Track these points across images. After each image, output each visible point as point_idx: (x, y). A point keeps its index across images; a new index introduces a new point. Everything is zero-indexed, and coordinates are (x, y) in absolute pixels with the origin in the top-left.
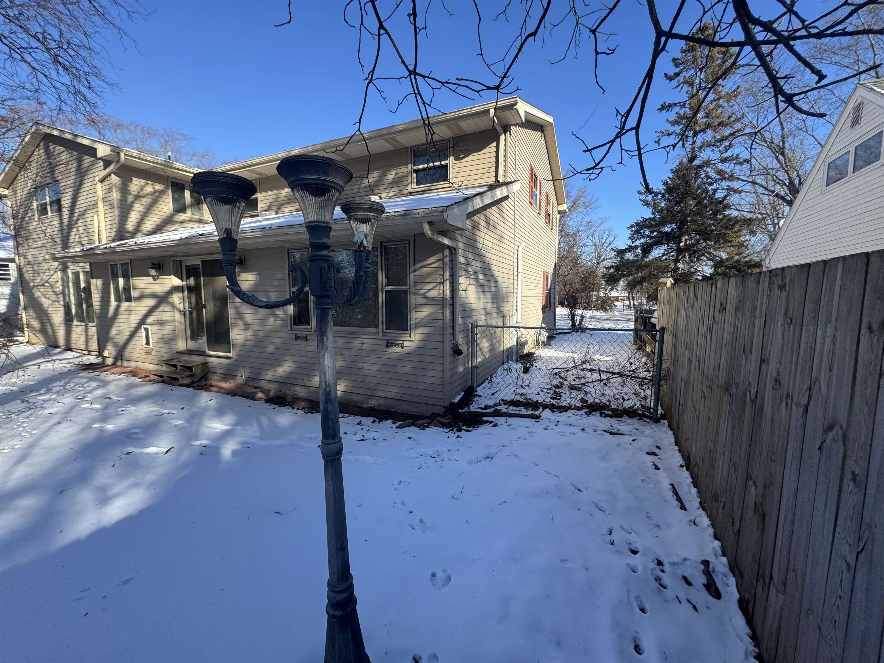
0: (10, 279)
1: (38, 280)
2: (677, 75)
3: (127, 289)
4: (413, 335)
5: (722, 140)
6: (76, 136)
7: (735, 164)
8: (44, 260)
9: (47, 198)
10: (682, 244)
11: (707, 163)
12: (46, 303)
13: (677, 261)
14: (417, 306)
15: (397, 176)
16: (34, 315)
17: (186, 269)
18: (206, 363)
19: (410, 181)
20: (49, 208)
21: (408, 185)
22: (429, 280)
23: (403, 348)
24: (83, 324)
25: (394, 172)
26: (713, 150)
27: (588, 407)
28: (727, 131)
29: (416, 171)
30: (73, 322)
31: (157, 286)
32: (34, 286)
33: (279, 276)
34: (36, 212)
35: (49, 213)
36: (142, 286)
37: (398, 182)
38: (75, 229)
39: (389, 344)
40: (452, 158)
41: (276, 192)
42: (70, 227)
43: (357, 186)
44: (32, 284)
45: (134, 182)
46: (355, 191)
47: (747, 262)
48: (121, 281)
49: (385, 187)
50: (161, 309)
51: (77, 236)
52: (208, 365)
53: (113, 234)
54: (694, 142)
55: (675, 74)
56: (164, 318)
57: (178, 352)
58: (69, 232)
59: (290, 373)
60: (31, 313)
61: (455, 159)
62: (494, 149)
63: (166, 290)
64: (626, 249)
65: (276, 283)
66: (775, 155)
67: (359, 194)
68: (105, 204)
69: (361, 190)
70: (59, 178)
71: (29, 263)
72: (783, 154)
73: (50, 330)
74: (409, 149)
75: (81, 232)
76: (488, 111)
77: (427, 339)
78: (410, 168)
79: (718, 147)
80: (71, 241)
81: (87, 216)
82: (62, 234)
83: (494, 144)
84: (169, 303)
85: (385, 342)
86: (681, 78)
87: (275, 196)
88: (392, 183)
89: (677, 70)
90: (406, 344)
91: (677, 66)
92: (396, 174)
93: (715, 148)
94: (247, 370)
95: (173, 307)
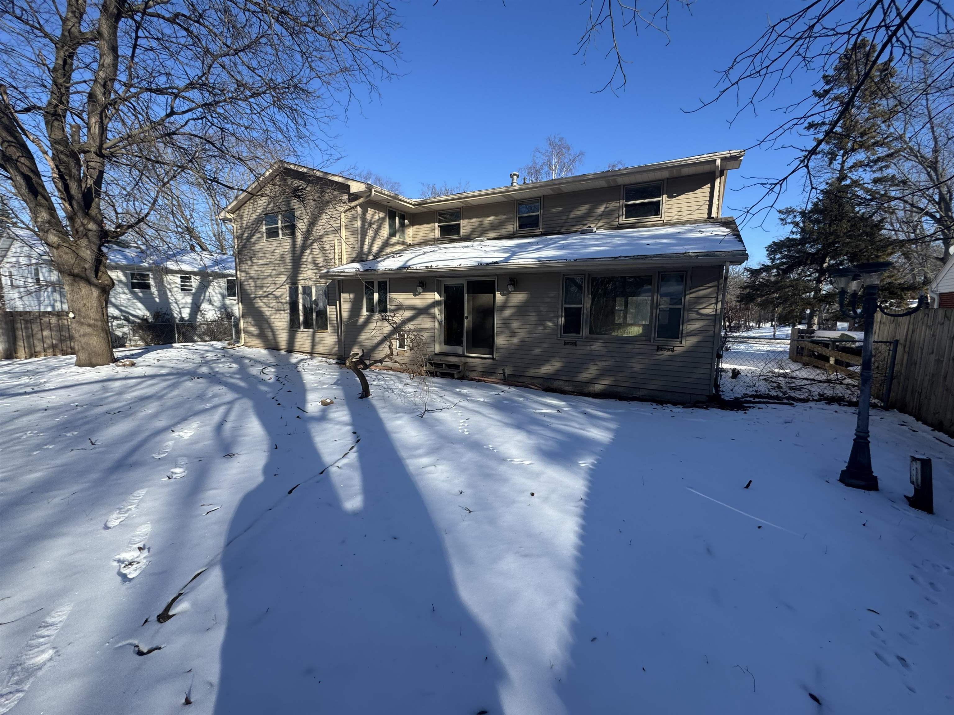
0: (191, 290)
1: (260, 293)
2: (827, 92)
3: (383, 301)
4: (684, 342)
5: (876, 161)
6: (327, 173)
7: (890, 186)
8: (270, 275)
9: (280, 222)
10: (825, 265)
11: (855, 183)
12: (267, 311)
13: (819, 281)
14: (689, 320)
15: (607, 209)
16: (253, 322)
17: (445, 288)
18: (466, 363)
19: (621, 213)
20: (280, 232)
21: (618, 218)
22: (701, 301)
23: (673, 351)
24: (311, 330)
25: (604, 206)
26: (865, 170)
27: (826, 399)
28: (882, 151)
29: (627, 206)
30: (299, 328)
31: (418, 300)
32: (256, 297)
33: (552, 295)
34: (265, 235)
35: (281, 236)
36: (400, 300)
37: (607, 214)
38: (308, 251)
39: (659, 349)
40: (665, 196)
41: (480, 219)
42: (304, 247)
43: (565, 217)
44: (253, 296)
45: (369, 212)
46: (563, 221)
47: (900, 284)
48: (376, 296)
49: (593, 218)
50: (420, 319)
51: (310, 256)
52: (468, 364)
53: (354, 256)
54: (844, 162)
55: (825, 91)
56: (423, 327)
57: (436, 354)
58: (302, 253)
59: (558, 371)
60: (250, 320)
61: (668, 197)
62: (709, 190)
63: (425, 304)
64: (761, 269)
65: (548, 300)
66: (927, 171)
67: (567, 224)
68: (347, 230)
69: (569, 220)
70: (295, 207)
71: (251, 278)
72: (935, 170)
73: (270, 336)
74: (622, 188)
75: (315, 253)
76: (715, 161)
77: (697, 346)
78: (621, 203)
79: (871, 167)
80: (304, 260)
81: (324, 240)
82: (294, 254)
83: (709, 185)
84: (429, 314)
85: (656, 348)
86: (832, 94)
87: (477, 223)
88: (601, 215)
89: (827, 87)
90: (676, 349)
91: (827, 83)
92: (605, 208)
93: (868, 169)
94: (511, 368)
95: (434, 317)
